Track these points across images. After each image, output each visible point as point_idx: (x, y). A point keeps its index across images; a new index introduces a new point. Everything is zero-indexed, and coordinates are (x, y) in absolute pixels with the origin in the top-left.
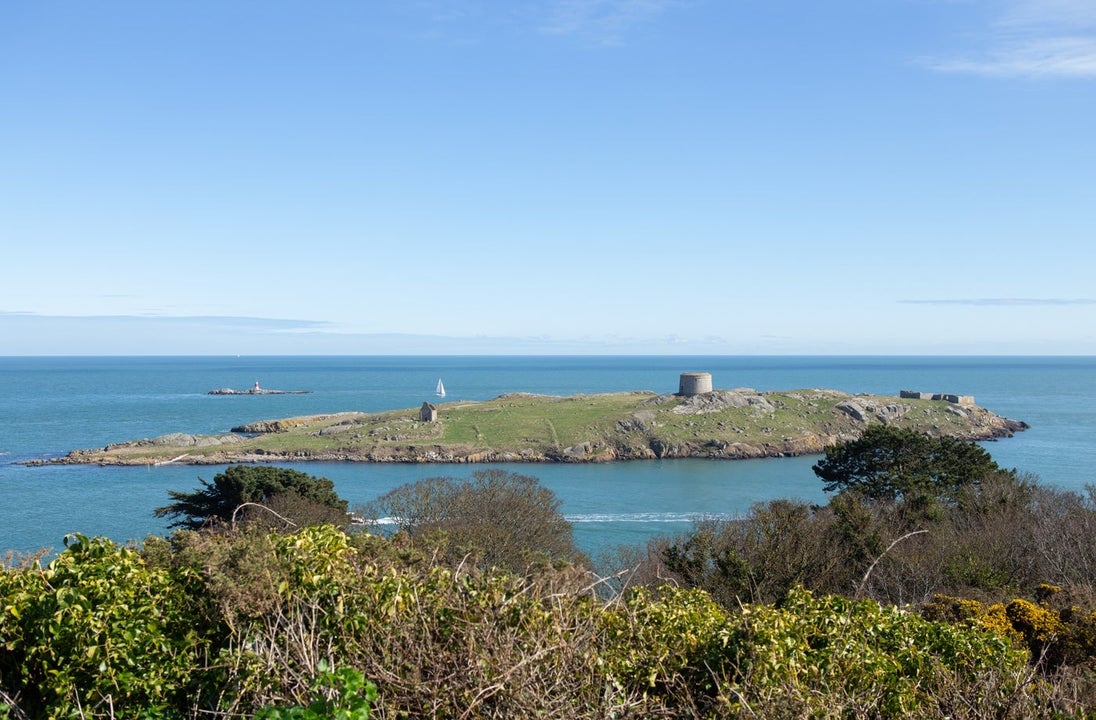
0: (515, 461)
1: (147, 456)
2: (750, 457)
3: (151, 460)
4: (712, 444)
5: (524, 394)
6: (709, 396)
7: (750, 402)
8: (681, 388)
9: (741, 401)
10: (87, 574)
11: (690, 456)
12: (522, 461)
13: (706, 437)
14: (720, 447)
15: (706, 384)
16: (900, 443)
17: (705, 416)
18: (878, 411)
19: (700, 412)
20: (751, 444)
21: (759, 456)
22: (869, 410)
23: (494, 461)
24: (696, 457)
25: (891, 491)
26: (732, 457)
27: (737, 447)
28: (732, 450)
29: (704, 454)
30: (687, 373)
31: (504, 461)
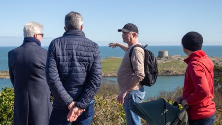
0: (110, 77)
1: (4, 76)
2: (179, 75)
3: (5, 77)
4: (168, 71)
5: (113, 57)
6: (167, 57)
7: (179, 59)
8: (159, 55)
9: (176, 59)
10: (8, 95)
11: (161, 75)
12: (113, 77)
13: (166, 69)
14: (170, 72)
15: (166, 54)
16: (220, 70)
17: (166, 63)
18: (216, 62)
19: (164, 62)
20: (179, 71)
21: (181, 75)
22: (213, 61)
23: (105, 77)
24: (163, 75)
25: (217, 84)
26: (174, 75)
27: (175, 73)
28: (174, 73)
29: (166, 74)
30: (161, 51)
31: (107, 77)
